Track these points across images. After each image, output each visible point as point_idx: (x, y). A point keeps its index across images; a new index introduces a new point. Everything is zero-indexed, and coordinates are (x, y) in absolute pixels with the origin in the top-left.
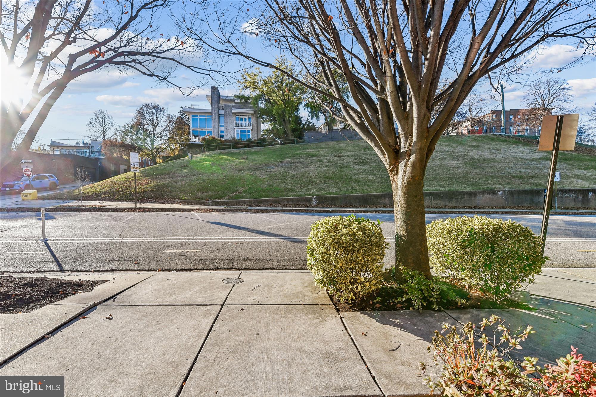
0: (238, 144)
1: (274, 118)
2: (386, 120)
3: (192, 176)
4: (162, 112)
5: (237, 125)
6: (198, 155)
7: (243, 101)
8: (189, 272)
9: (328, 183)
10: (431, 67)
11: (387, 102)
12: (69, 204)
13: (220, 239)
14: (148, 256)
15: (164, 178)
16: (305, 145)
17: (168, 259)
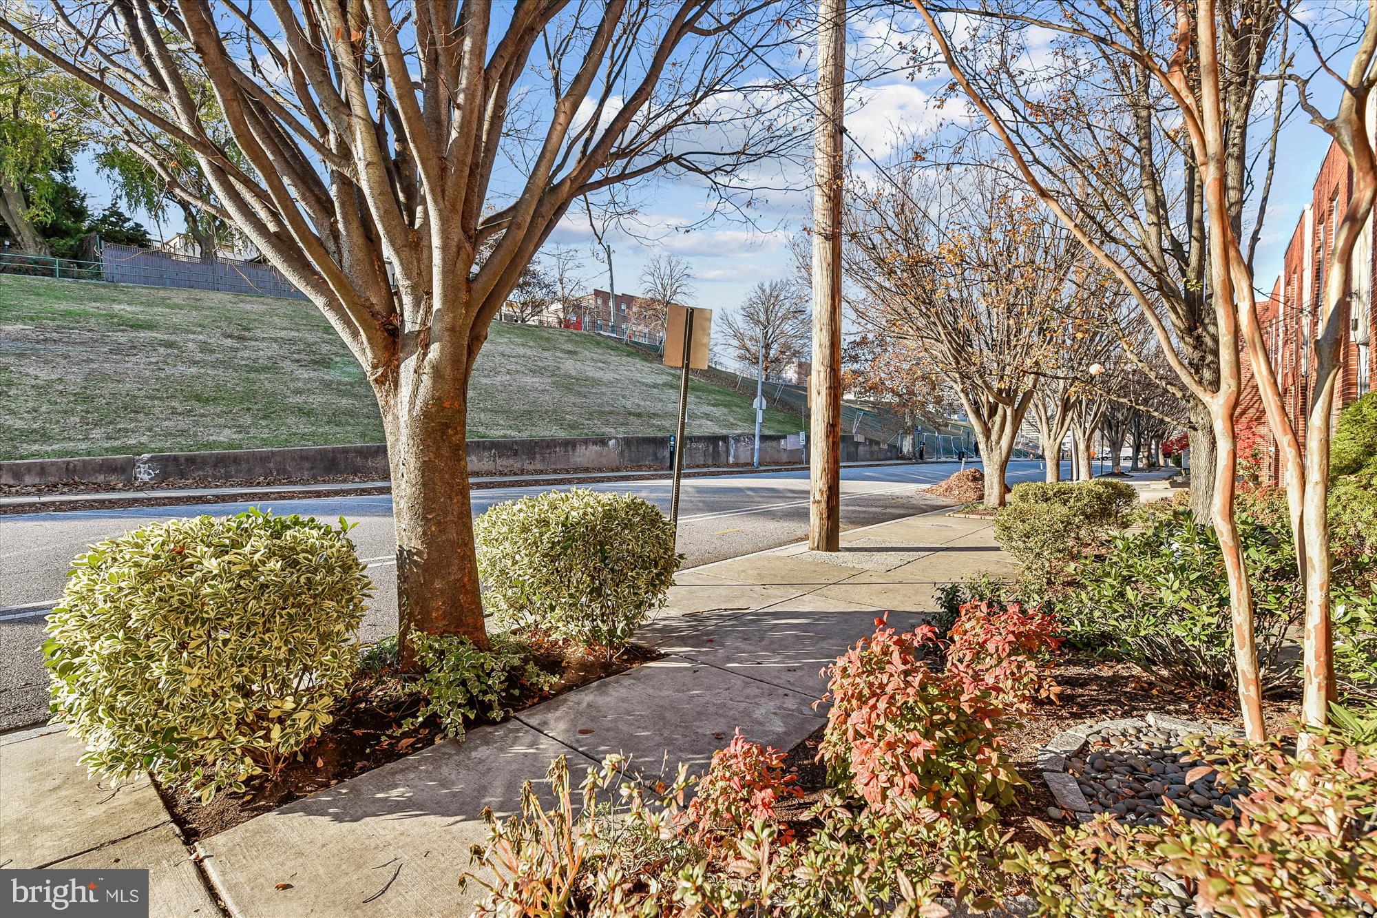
2: (358, 239)
9: (202, 415)
10: (470, 131)
11: (360, 190)
16: (104, 287)
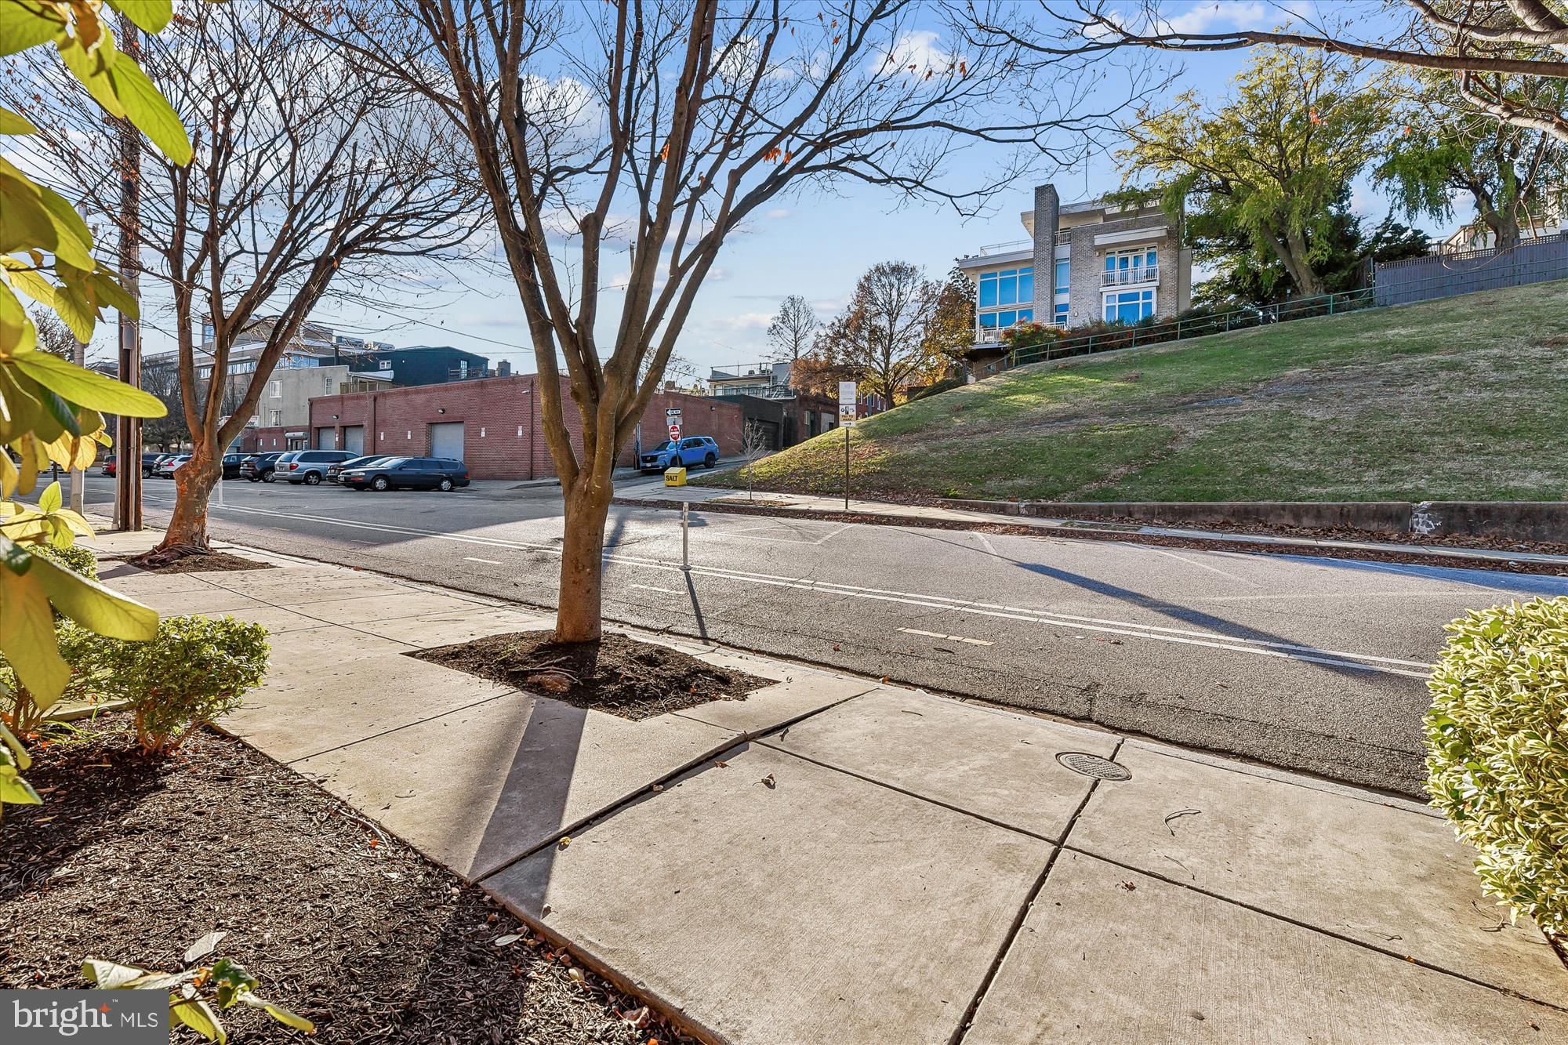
0: (1111, 338)
1: (1243, 238)
3: (975, 433)
4: (911, 280)
5: (1109, 281)
6: (992, 379)
7: (1131, 207)
8: (957, 701)
12: (731, 497)
13: (1049, 618)
14: (863, 635)
15: (909, 442)
16: (1376, 313)
17: (908, 652)
